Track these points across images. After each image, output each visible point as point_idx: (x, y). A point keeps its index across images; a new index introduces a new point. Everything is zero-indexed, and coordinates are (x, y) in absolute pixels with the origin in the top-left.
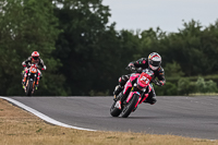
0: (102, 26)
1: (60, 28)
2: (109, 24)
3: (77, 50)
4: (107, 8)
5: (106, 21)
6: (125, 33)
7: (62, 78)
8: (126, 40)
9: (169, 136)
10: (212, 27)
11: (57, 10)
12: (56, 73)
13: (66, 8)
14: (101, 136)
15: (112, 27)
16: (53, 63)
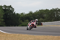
0: (13, 12)
1: (4, 13)
2: (14, 12)
3: (7, 17)
5: (13, 11)
6: (17, 14)
7: (5, 23)
8: (17, 15)
9: (26, 35)
10: (35, 12)
11: (3, 9)
12: (3, 22)
14: (12, 35)
15: (15, 13)
16: (3, 20)
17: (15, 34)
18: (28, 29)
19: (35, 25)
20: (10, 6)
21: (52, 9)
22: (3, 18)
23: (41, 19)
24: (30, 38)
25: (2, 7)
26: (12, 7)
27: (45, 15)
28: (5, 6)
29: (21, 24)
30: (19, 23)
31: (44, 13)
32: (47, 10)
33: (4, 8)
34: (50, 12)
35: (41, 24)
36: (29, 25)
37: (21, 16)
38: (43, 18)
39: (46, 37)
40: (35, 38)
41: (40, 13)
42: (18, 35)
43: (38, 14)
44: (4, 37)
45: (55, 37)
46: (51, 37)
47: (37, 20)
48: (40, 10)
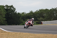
1: (6, 12)
3: (9, 16)
4: (15, 8)
5: (15, 11)
7: (6, 22)
8: (19, 15)
10: (35, 12)
13: (7, 8)
14: (14, 33)
15: (16, 12)
16: (5, 19)
17: (16, 33)
18: (25, 28)
19: (31, 24)
20: (12, 6)
21: (51, 9)
22: (5, 17)
23: (41, 18)
24: (31, 36)
25: (4, 7)
26: (13, 7)
27: (45, 15)
28: (7, 6)
29: (22, 23)
30: (20, 22)
31: (44, 12)
32: (47, 10)
33: (6, 8)
34: (49, 12)
35: (41, 23)
36: (26, 24)
37: (22, 16)
38: (43, 17)
39: (46, 36)
40: (36, 36)
41: (40, 13)
42: (19, 33)
43: (38, 14)
44: (6, 36)
45: (55, 35)
46: (50, 35)
47: (33, 19)
48: (40, 10)
